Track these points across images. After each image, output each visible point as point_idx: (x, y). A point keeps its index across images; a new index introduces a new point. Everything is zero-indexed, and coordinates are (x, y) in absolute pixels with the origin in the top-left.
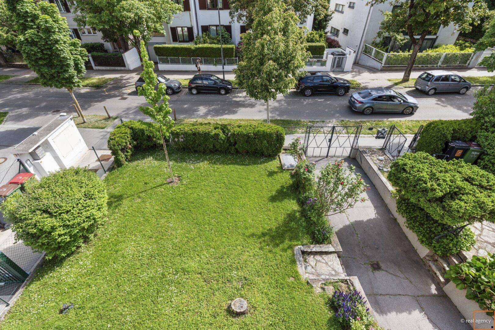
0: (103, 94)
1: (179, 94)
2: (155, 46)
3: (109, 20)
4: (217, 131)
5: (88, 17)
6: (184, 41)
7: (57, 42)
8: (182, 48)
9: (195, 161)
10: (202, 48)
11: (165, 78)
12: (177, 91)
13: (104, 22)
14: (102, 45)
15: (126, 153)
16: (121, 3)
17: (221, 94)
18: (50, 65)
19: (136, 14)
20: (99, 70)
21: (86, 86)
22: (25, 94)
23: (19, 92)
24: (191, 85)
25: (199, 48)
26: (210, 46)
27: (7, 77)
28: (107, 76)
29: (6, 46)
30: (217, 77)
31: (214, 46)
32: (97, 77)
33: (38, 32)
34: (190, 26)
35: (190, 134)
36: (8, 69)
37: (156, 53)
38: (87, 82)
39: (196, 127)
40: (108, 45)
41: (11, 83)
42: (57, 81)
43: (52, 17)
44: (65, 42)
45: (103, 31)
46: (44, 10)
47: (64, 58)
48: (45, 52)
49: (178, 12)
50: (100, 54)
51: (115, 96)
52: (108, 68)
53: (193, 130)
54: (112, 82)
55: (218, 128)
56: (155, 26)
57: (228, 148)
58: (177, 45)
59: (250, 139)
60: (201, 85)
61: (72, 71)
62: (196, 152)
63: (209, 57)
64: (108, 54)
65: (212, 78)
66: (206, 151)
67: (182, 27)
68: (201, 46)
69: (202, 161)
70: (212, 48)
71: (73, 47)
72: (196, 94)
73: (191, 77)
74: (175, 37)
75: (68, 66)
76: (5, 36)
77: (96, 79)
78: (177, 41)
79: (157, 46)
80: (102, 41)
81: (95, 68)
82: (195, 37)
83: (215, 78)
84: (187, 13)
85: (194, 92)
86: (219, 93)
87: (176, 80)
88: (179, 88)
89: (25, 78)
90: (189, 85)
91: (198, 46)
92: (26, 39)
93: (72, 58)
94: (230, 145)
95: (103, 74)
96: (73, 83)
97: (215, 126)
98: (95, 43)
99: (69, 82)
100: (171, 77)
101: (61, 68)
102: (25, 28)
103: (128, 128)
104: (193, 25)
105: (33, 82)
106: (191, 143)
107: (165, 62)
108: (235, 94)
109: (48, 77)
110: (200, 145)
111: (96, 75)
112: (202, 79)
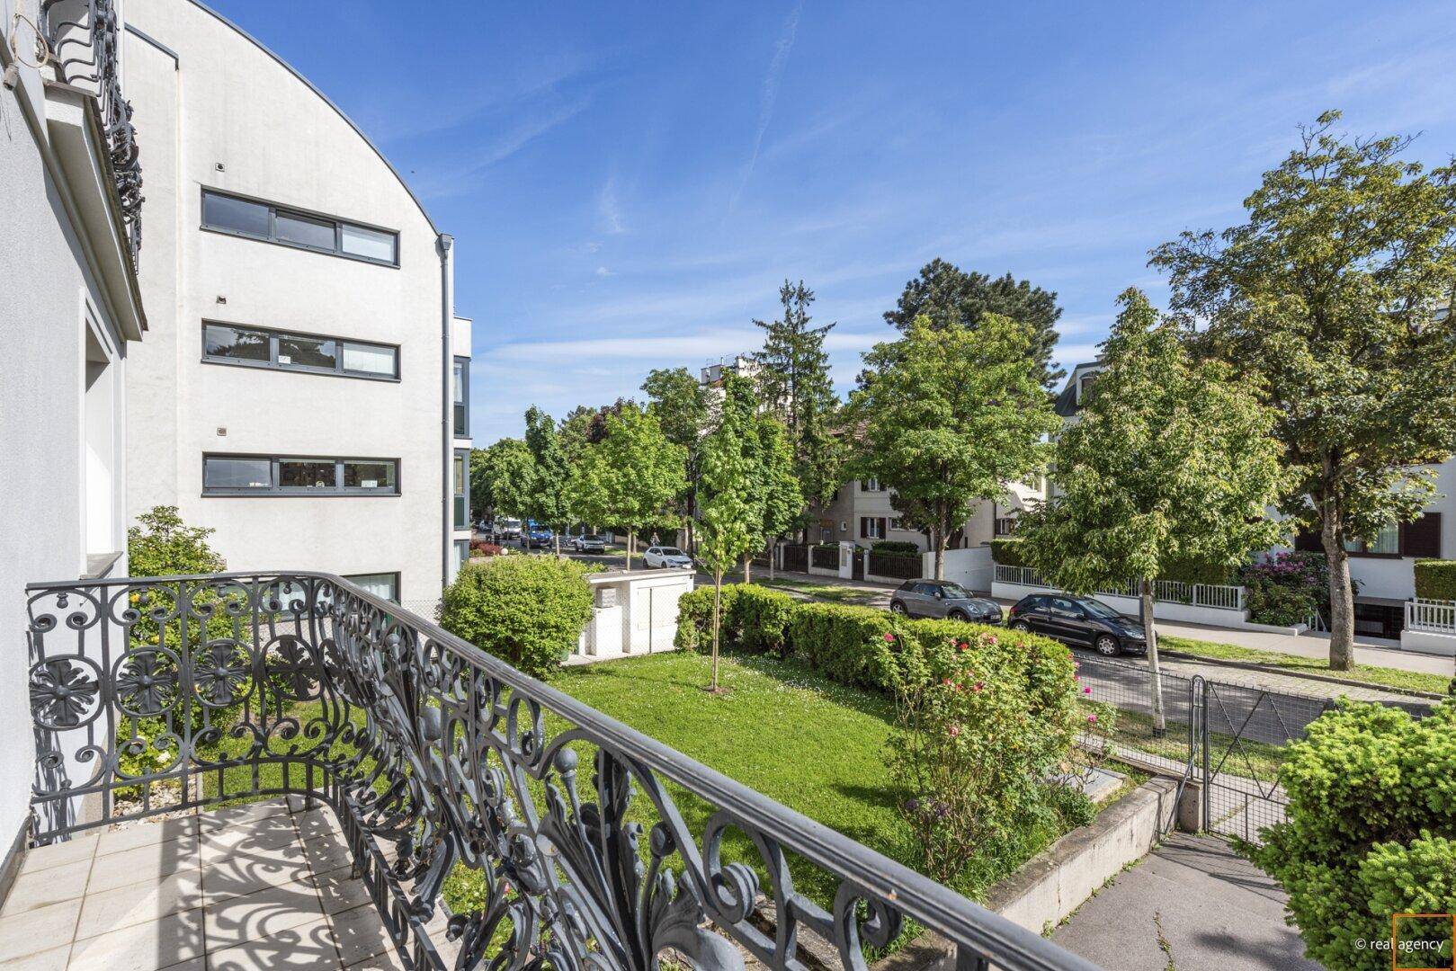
17: (1101, 654)
81: (867, 577)
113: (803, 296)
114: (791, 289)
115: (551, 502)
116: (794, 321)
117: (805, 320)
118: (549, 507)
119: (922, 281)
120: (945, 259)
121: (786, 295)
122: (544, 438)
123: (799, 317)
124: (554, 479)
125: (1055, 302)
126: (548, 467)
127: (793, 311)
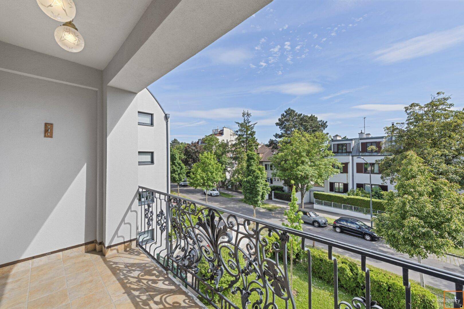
0: (271, 215)
1: (324, 229)
2: (315, 192)
3: (289, 175)
4: (344, 266)
5: (279, 173)
6: (339, 192)
7: (258, 183)
8: (336, 196)
9: (317, 286)
10: (353, 199)
11: (315, 214)
12: (323, 225)
13: (286, 176)
14: (283, 188)
15: (267, 255)
16: (298, 167)
17: (366, 240)
18: (251, 193)
19: (305, 173)
20: (275, 201)
21: (264, 208)
22: (235, 206)
23: (233, 204)
24: (336, 224)
25: (350, 198)
26: (361, 198)
27: (232, 196)
28: (278, 205)
29: (239, 183)
30: (364, 224)
31: (366, 199)
32: (272, 205)
33: (253, 178)
34: (346, 182)
35: (318, 259)
36: (235, 193)
37: (315, 197)
38: (266, 206)
39: (325, 255)
40: (286, 188)
41: (232, 199)
42: (251, 201)
43: (261, 172)
44: (262, 183)
45: (284, 180)
46: (260, 169)
47: (258, 190)
48: (251, 187)
49: (335, 173)
50: (279, 192)
51: (278, 218)
52: (281, 201)
53: (321, 257)
54: (280, 209)
55: (346, 263)
56: (317, 180)
57: (355, 290)
58: (332, 194)
59: (382, 289)
60: (345, 226)
61: (259, 198)
62: (320, 278)
63: (360, 206)
64: (283, 193)
65: (357, 223)
66: (330, 282)
67: (339, 183)
68: (352, 197)
69: (323, 289)
70: (363, 200)
71: (265, 186)
72: (340, 232)
73: (338, 218)
74: (332, 188)
75: (259, 195)
76: (241, 178)
77: (271, 205)
78: (333, 191)
79: (317, 192)
80: (282, 186)
81: (273, 199)
82: (349, 190)
83: (361, 223)
84: (345, 174)
85: (338, 230)
86: (364, 238)
87: (324, 218)
88: (325, 224)
89: (239, 198)
90: (334, 224)
91: (349, 197)
92: (247, 180)
93: (262, 191)
94: (357, 287)
95: (276, 204)
96: (257, 204)
97: (343, 260)
98: (279, 186)
99: (255, 203)
100: (321, 215)
101: (255, 195)
102: (249, 175)
103: (275, 237)
104: (348, 182)
105: (241, 201)
106: (317, 267)
107: (320, 203)
108: (383, 244)
109: (247, 198)
110: (325, 273)
111: (272, 203)
112: (347, 221)
113: (248, 115)
114: (245, 113)
115: (177, 176)
116: (246, 122)
117: (249, 122)
118: (176, 178)
119: (285, 114)
120: (292, 108)
121: (244, 114)
122: (175, 157)
123: (247, 121)
124: (178, 169)
125: (326, 124)
126: (176, 166)
127: (246, 119)
